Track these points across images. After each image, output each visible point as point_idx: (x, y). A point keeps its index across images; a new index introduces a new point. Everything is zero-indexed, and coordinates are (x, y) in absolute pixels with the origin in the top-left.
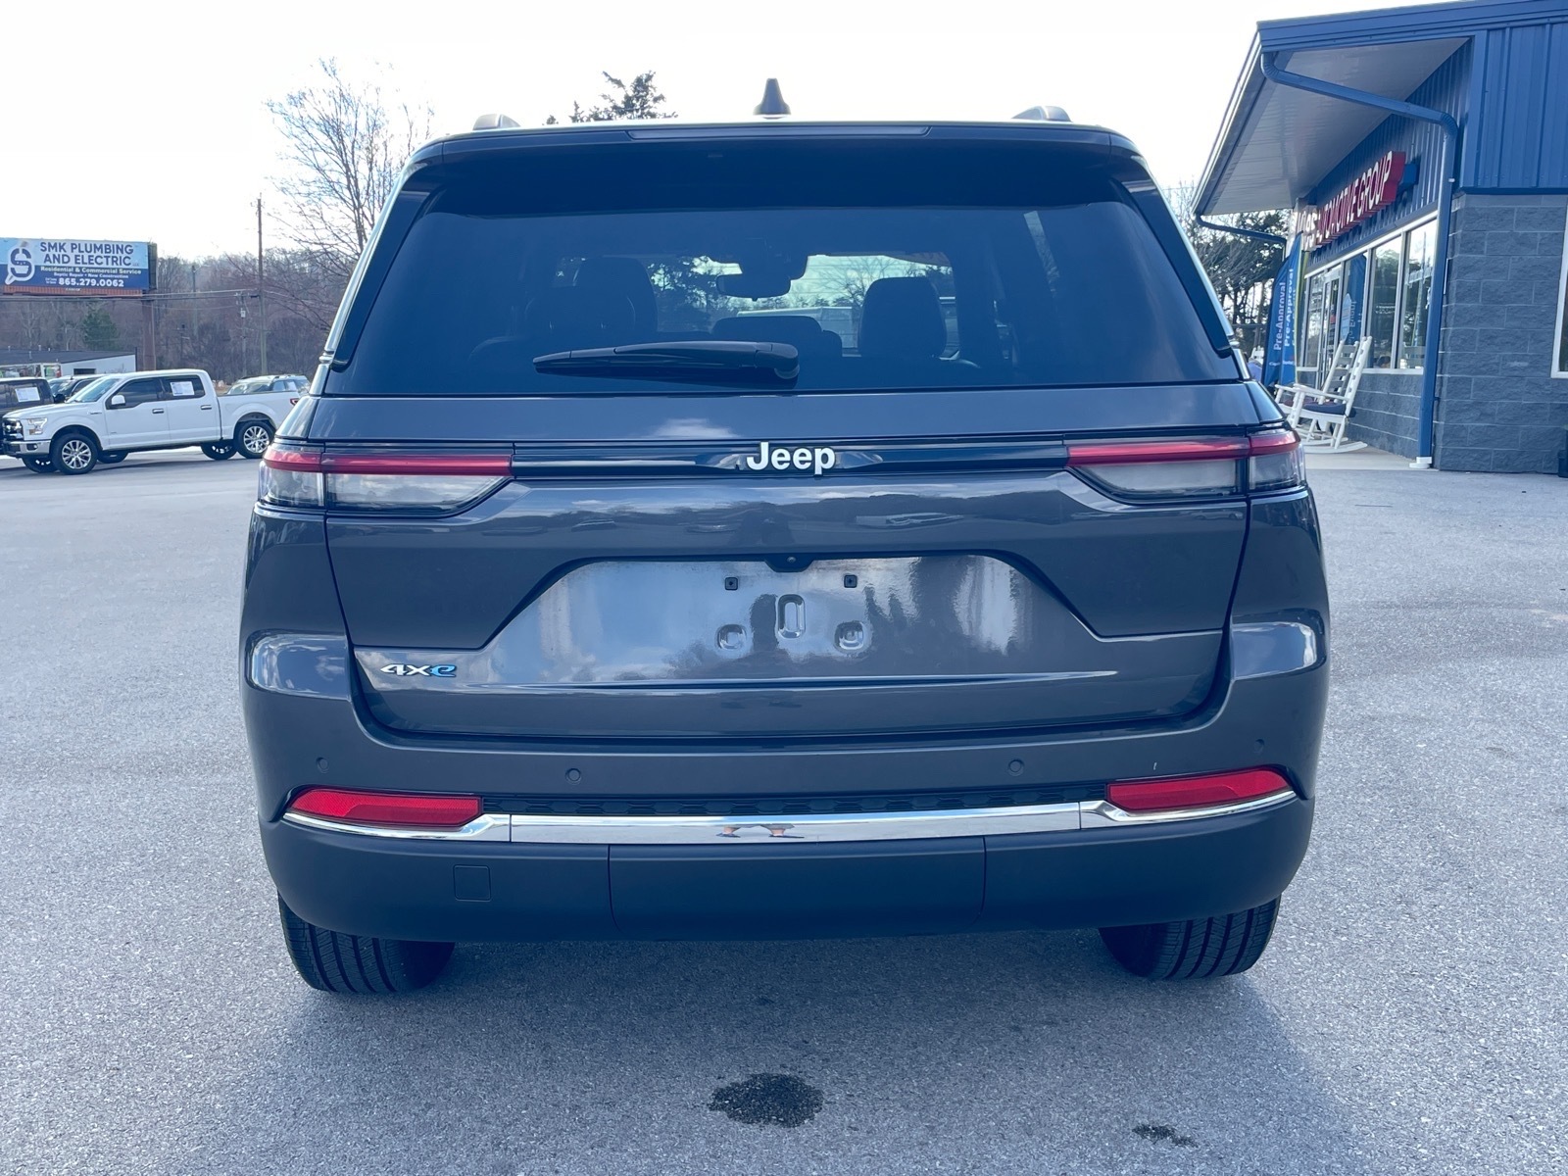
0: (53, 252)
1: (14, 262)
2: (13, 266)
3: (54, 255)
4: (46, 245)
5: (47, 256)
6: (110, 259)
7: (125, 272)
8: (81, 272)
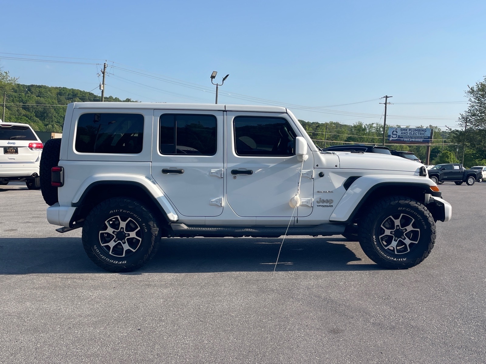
0: (404, 131)
1: (393, 134)
2: (393, 135)
3: (404, 132)
5: (402, 132)
6: (419, 134)
7: (423, 137)
8: (411, 137)
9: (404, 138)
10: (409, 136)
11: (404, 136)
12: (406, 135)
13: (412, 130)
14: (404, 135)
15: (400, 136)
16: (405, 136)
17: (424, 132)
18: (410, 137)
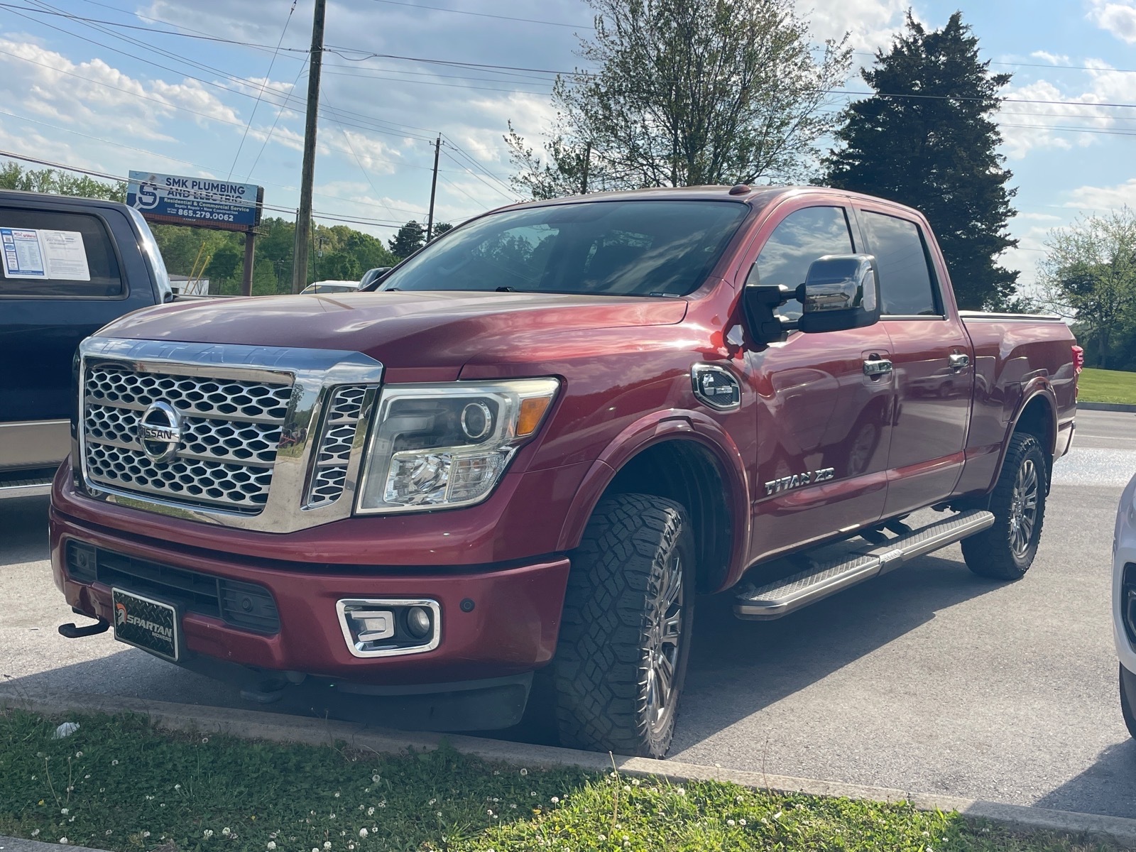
0: (176, 186)
1: (142, 192)
2: (141, 196)
3: (177, 190)
4: (171, 181)
5: (171, 189)
6: (224, 197)
7: (235, 209)
8: (198, 206)
9: (176, 206)
10: (193, 202)
11: (176, 201)
12: (182, 198)
13: (202, 186)
14: (178, 197)
15: (166, 200)
16: (182, 202)
17: (237, 194)
18: (195, 204)
